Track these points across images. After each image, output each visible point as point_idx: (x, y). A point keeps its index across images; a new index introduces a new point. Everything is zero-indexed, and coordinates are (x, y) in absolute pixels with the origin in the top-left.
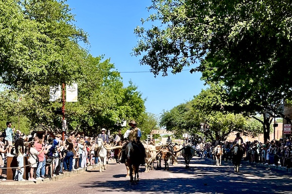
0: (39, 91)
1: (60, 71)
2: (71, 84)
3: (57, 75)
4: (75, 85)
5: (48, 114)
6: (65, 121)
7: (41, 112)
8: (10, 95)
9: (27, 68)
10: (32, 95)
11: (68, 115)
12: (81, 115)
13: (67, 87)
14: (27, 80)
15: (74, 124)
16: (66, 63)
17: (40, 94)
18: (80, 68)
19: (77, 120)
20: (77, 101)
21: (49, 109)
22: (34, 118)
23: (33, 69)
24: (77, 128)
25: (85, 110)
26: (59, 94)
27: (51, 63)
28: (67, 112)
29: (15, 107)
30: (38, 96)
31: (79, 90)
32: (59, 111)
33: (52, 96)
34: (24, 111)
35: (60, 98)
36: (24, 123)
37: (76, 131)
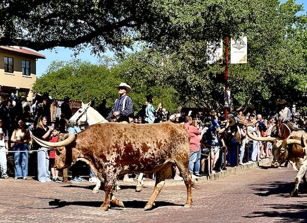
0: (191, 50)
1: (223, 19)
2: (238, 38)
3: (218, 25)
4: (245, 39)
5: (204, 82)
6: (229, 93)
7: (194, 80)
8: (149, 57)
9: (176, 17)
10: (181, 55)
11: (232, 84)
12: (252, 83)
13: (233, 42)
14: (175, 34)
15: (242, 98)
16: (231, 8)
17: (193, 54)
18: (252, 13)
19: (245, 91)
20: (246, 62)
21: (205, 76)
22: (183, 89)
23: (184, 18)
24: (246, 103)
25: (258, 76)
26: (220, 52)
27: (209, 8)
28: (232, 78)
29: (157, 74)
30: (190, 57)
31: (249, 45)
32: (221, 78)
33: (210, 55)
34: (170, 79)
35: (222, 58)
36: (170, 97)
37: (244, 106)
